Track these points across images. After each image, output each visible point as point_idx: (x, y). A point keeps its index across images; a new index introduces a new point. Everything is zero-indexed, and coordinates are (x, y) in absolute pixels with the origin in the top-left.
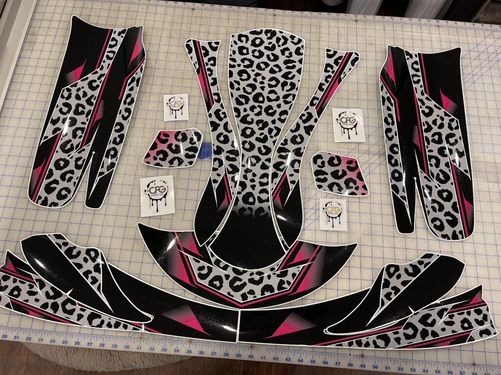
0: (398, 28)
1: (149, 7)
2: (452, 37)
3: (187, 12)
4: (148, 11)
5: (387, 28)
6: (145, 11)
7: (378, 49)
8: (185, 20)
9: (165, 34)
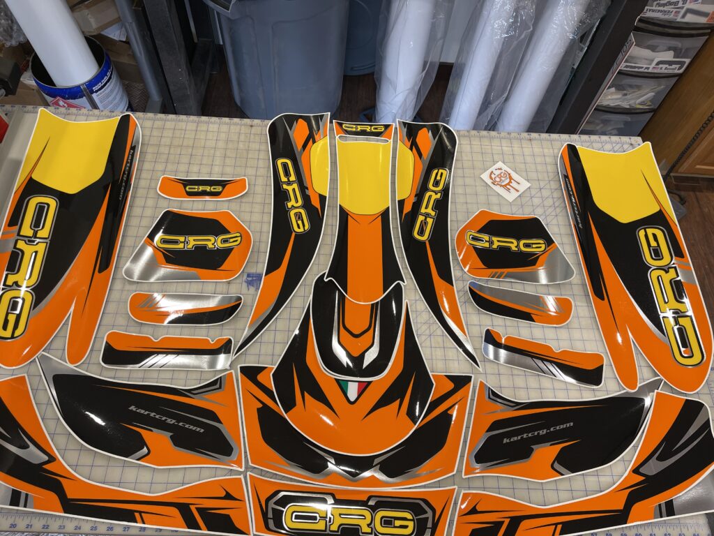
0: (486, 142)
1: (199, 124)
2: (546, 151)
3: (244, 130)
4: (199, 129)
5: (473, 143)
6: (194, 128)
7: (465, 166)
8: (242, 138)
9: (218, 153)
